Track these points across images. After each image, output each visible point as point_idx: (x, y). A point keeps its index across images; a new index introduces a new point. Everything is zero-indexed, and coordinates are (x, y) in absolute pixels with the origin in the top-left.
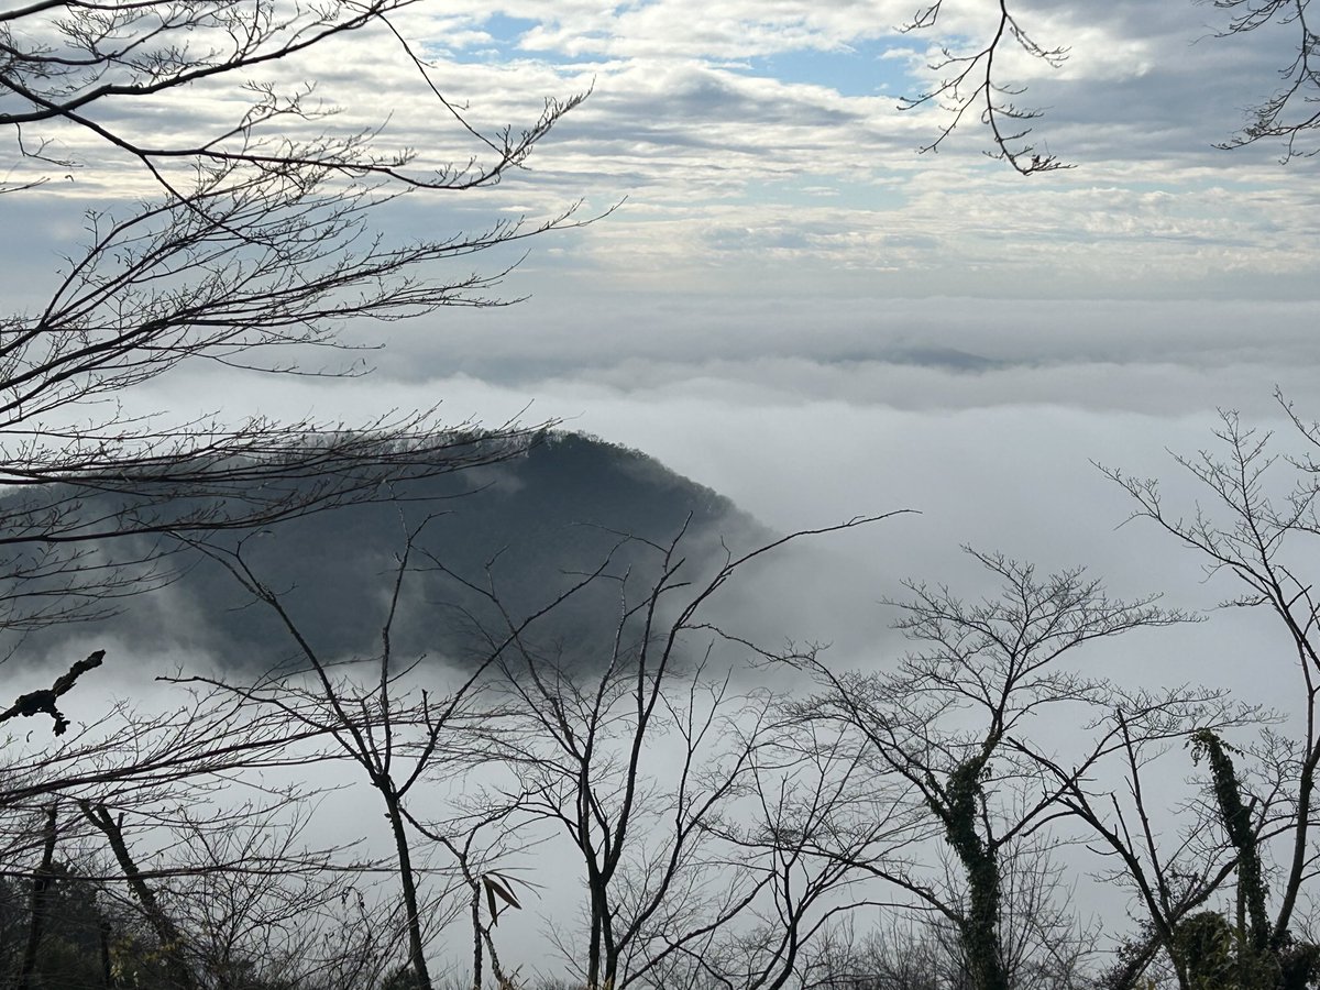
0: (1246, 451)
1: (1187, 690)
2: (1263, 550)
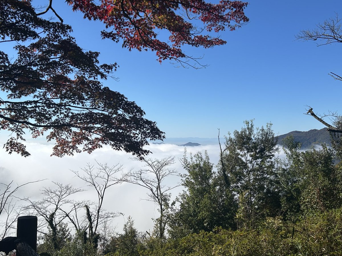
0: (91, 167)
1: (85, 200)
2: (93, 180)
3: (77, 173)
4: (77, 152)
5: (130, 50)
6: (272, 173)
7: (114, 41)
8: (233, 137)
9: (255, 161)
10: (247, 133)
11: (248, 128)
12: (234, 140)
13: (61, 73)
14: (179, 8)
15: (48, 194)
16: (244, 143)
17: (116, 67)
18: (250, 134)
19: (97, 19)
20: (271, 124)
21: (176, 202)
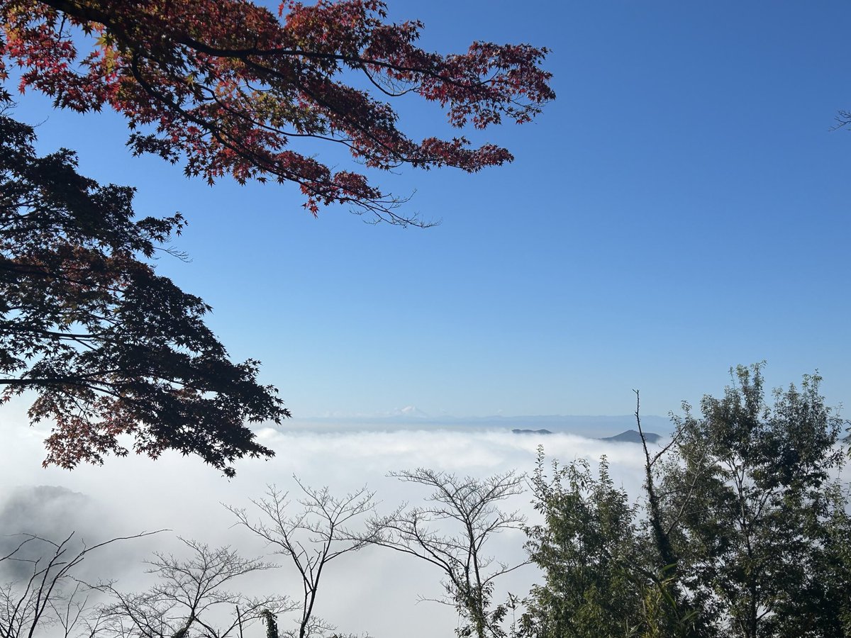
0: (278, 499)
1: (273, 596)
2: (286, 537)
3: (241, 515)
4: (118, 454)
5: (211, 181)
6: (815, 531)
7: (166, 158)
8: (698, 415)
9: (768, 491)
10: (743, 404)
11: (745, 390)
12: (703, 426)
13: (65, 240)
14: (340, 69)
15: (170, 575)
16: (732, 437)
17: (180, 223)
18: (752, 408)
19: (88, 109)
20: (817, 379)
21: (509, 608)
